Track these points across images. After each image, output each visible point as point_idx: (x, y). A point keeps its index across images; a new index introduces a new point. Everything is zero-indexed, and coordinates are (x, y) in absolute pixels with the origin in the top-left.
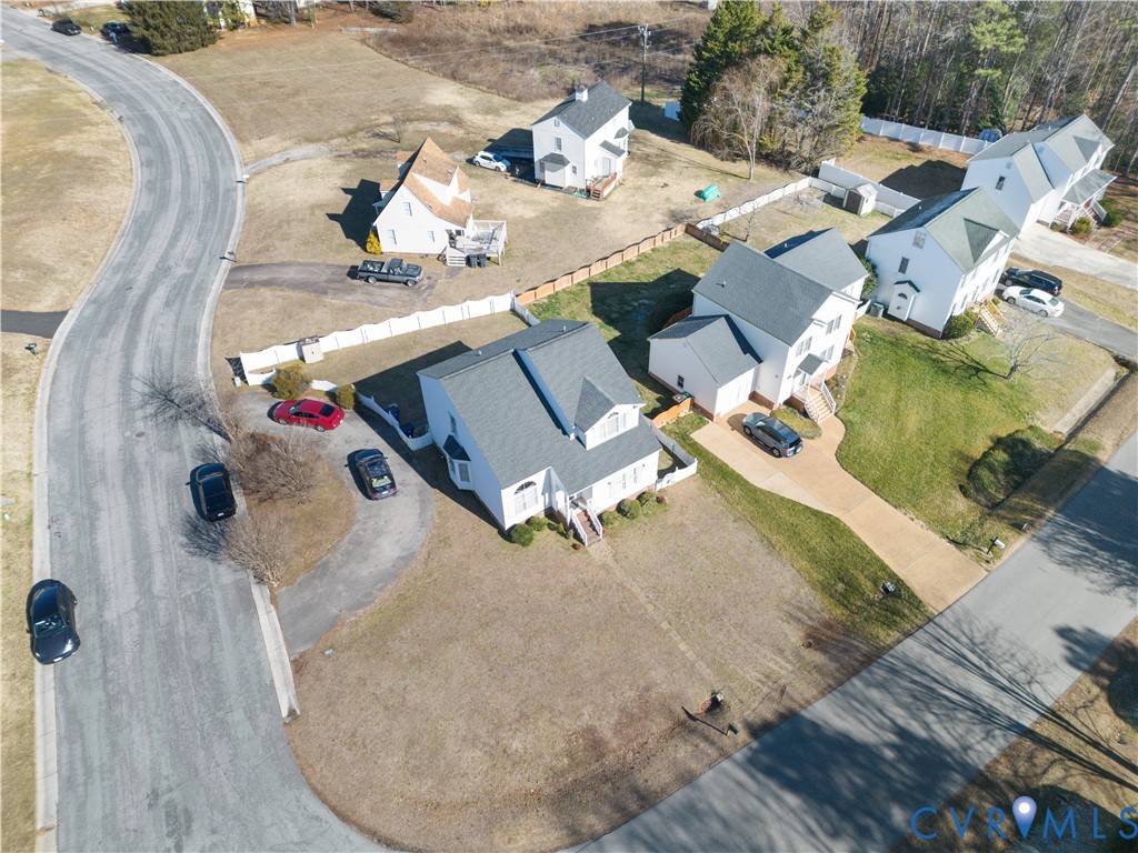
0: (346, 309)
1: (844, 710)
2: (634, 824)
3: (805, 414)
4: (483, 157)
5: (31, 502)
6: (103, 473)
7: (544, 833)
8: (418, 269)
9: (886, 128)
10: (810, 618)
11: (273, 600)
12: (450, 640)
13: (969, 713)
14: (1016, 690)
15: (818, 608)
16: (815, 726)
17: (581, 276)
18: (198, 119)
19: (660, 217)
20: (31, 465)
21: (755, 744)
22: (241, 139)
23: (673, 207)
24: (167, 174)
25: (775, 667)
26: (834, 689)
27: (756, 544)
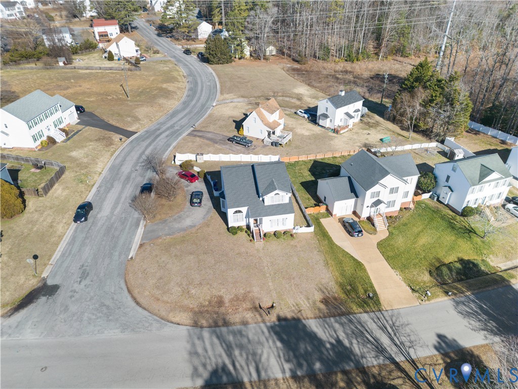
0: (220, 149)
1: (320, 326)
2: (217, 329)
3: (373, 225)
4: (300, 112)
5: (97, 180)
6: (120, 178)
7: (185, 320)
8: (251, 142)
10: (329, 294)
11: (145, 226)
12: (191, 254)
13: (373, 346)
14: (401, 347)
15: (334, 291)
16: (305, 326)
17: (312, 157)
18: (212, 86)
19: (359, 144)
20: (102, 171)
21: (277, 323)
22: (222, 93)
23: (367, 142)
24: (192, 100)
25: (302, 303)
26: (321, 318)
27: (321, 261)
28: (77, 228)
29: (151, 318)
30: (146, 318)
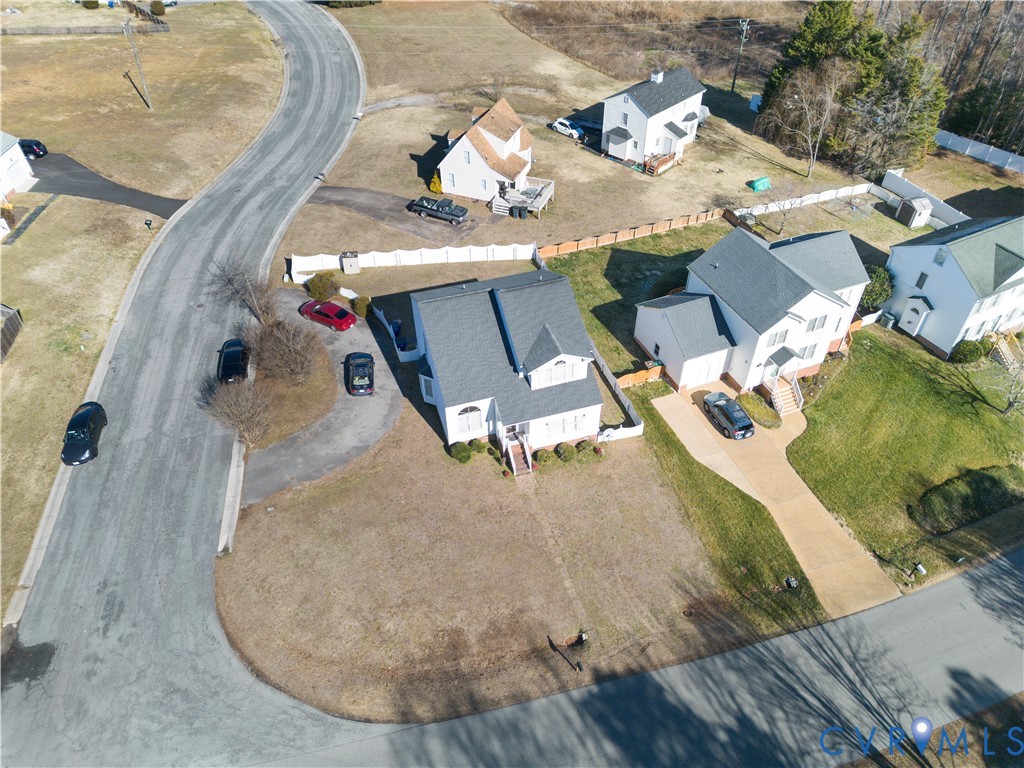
0: (394, 235)
1: (695, 683)
2: (456, 723)
3: (771, 404)
4: (561, 123)
5: (105, 341)
6: (163, 330)
7: (384, 705)
8: (464, 211)
9: (971, 147)
10: (699, 592)
11: (246, 458)
12: (369, 524)
13: (823, 721)
14: (882, 713)
15: (712, 583)
16: (660, 689)
17: (607, 240)
18: (345, 64)
19: (703, 199)
20: (115, 312)
21: (595, 689)
22: (371, 84)
23: (720, 192)
24: (304, 105)
25: (647, 625)
26: (693, 661)
27: (673, 511)
28: (74, 479)
29: (297, 713)
30: (285, 713)
